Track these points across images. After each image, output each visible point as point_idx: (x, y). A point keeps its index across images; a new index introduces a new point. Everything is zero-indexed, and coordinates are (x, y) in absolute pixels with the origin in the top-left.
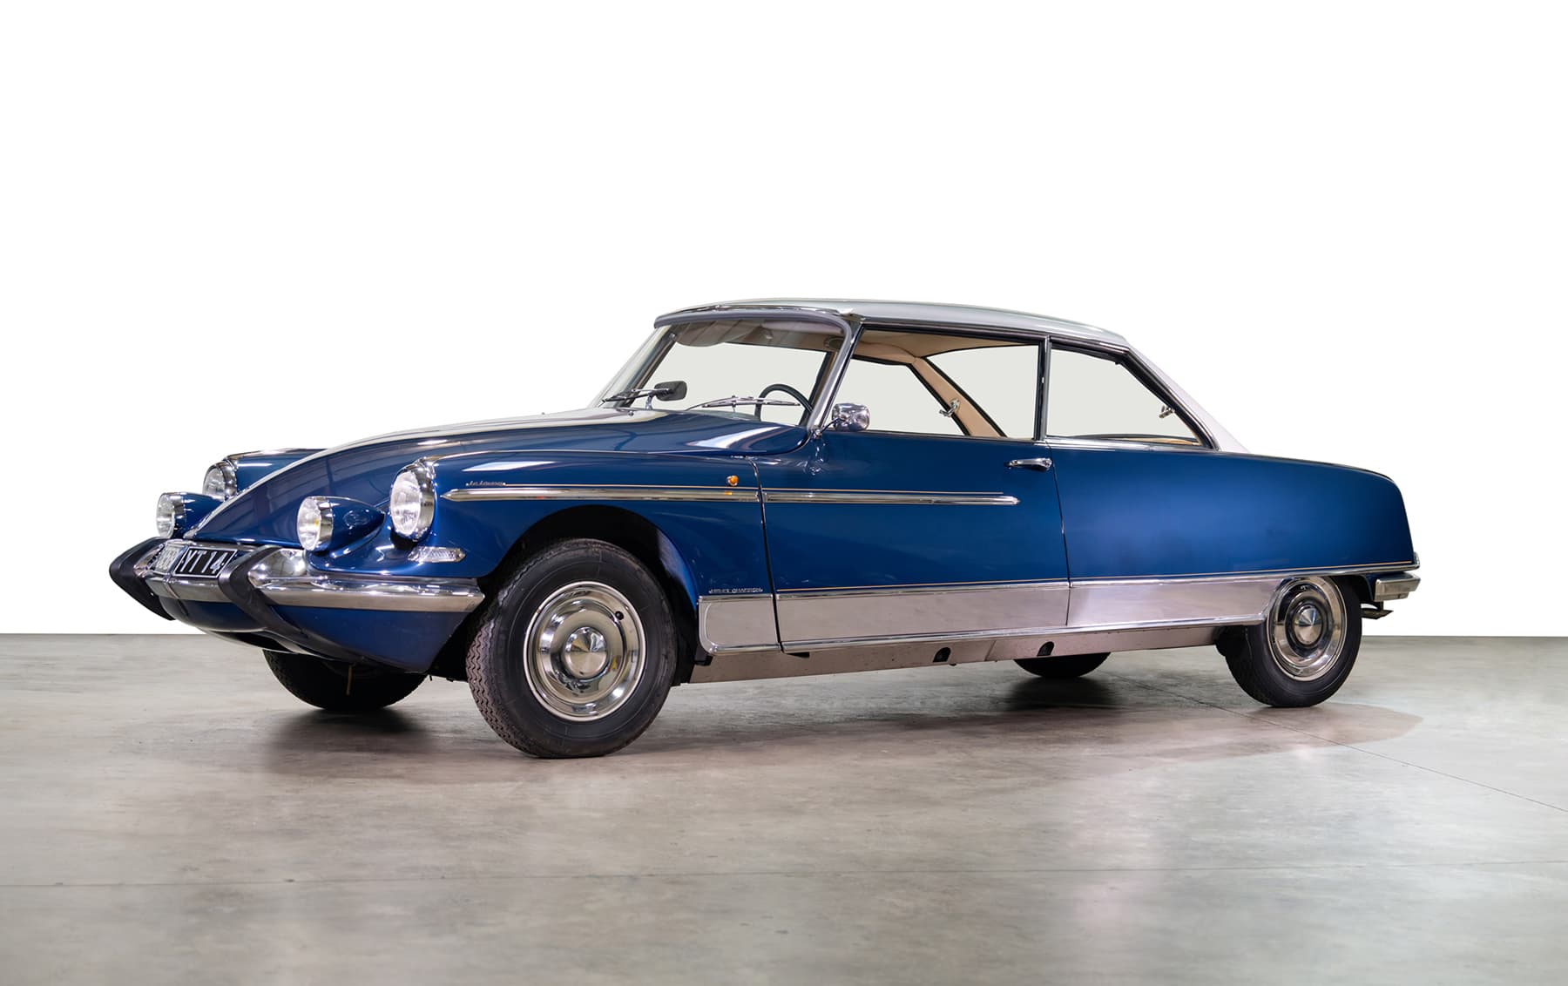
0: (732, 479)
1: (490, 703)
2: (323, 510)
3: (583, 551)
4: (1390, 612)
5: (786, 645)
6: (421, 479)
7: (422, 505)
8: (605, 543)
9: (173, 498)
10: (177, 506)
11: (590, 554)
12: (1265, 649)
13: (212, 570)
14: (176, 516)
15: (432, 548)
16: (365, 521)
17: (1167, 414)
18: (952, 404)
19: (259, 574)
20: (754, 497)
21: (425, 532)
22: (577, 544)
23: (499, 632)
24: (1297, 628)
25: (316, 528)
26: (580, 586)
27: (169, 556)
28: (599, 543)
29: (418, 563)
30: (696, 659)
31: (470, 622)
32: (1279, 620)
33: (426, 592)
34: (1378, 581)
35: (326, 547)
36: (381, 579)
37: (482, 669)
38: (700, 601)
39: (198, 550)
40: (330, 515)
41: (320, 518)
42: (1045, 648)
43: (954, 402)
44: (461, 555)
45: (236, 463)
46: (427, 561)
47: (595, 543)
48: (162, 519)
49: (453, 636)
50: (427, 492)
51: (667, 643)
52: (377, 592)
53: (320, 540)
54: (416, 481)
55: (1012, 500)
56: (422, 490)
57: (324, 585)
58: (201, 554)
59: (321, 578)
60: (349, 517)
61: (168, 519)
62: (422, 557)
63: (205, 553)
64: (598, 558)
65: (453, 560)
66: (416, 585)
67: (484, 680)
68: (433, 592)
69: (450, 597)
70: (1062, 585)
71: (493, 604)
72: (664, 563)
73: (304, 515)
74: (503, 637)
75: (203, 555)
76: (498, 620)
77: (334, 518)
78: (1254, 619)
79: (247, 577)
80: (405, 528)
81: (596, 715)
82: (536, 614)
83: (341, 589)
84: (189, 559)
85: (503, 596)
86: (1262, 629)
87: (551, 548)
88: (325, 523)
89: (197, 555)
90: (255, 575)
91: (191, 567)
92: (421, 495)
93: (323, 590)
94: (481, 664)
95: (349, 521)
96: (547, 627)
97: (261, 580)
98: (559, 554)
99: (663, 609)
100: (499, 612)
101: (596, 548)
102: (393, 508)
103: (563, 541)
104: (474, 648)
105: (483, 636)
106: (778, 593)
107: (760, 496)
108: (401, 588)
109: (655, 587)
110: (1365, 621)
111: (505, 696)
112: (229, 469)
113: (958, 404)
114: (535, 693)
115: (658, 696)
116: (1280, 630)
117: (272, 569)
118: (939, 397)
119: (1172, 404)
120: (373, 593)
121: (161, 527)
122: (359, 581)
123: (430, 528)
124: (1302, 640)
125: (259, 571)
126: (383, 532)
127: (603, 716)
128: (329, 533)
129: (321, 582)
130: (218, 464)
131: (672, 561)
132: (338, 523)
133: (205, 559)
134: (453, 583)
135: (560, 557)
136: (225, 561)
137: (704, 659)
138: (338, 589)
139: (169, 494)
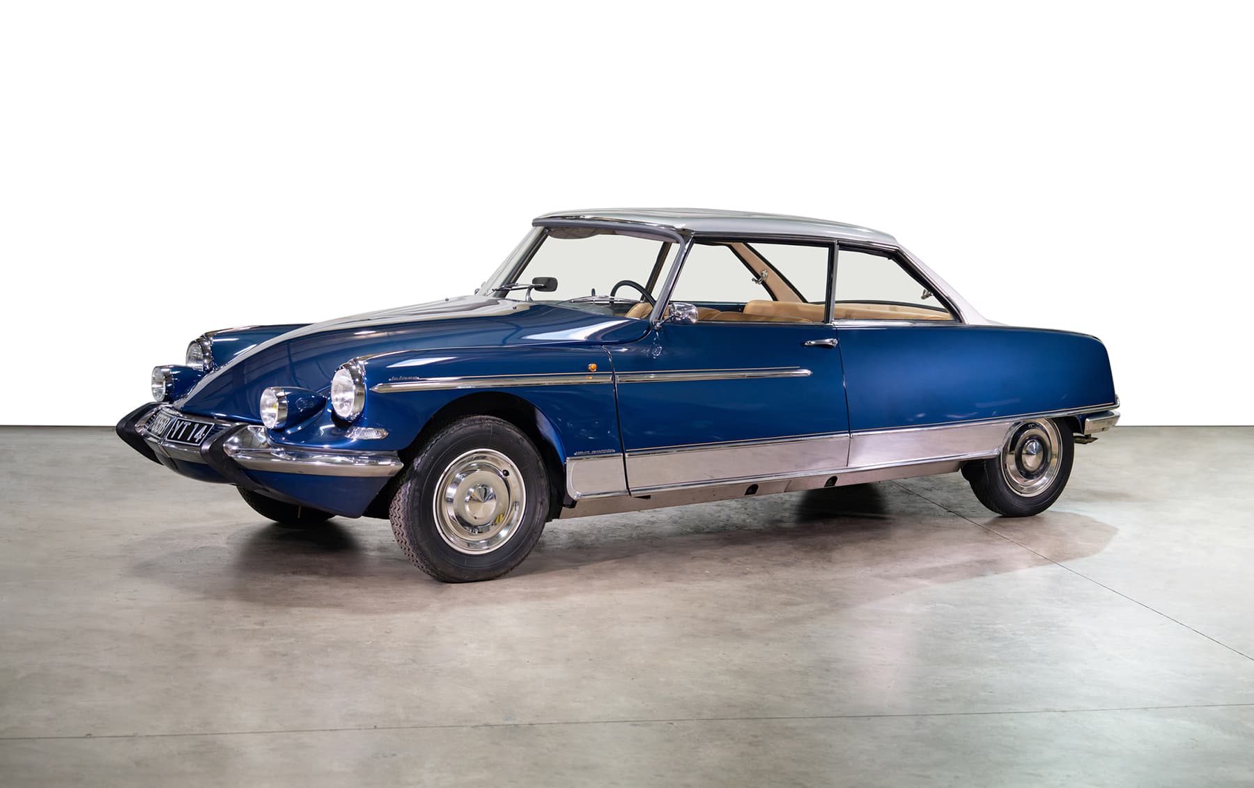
0: (592, 366)
1: (408, 543)
2: (280, 398)
3: (478, 426)
4: (1096, 439)
5: (633, 491)
6: (354, 375)
7: (355, 395)
8: (495, 418)
9: (163, 370)
10: (167, 376)
11: (484, 427)
12: (999, 476)
13: (196, 439)
14: (166, 384)
15: (363, 429)
16: (312, 405)
17: (927, 296)
18: (762, 274)
19: (232, 445)
20: (608, 380)
21: (358, 416)
22: (474, 420)
23: (415, 491)
24: (1023, 456)
25: (275, 411)
26: (476, 453)
27: (162, 422)
28: (490, 419)
29: (352, 439)
30: (564, 503)
31: (393, 483)
32: (1010, 451)
33: (359, 462)
34: (1087, 420)
35: (282, 425)
36: (323, 452)
37: (401, 518)
38: (567, 461)
39: (184, 421)
40: (285, 402)
41: (278, 404)
42: (830, 481)
43: (764, 272)
44: (386, 434)
45: (211, 339)
46: (360, 438)
47: (487, 419)
48: (155, 386)
49: (379, 493)
50: (359, 385)
51: (542, 493)
52: (320, 462)
53: (278, 421)
54: (350, 375)
55: (806, 372)
56: (355, 383)
57: (281, 456)
58: (187, 424)
59: (278, 450)
60: (299, 401)
61: (160, 386)
62: (355, 435)
63: (190, 424)
64: (489, 431)
65: (379, 438)
66: (351, 456)
67: (403, 526)
68: (363, 462)
69: (377, 467)
70: (844, 436)
71: (410, 468)
72: (540, 429)
73: (265, 402)
74: (417, 494)
75: (188, 426)
76: (414, 481)
77: (288, 403)
78: (991, 454)
79: (223, 447)
80: (342, 412)
81: (488, 549)
82: (442, 475)
83: (294, 459)
84: (178, 427)
85: (417, 462)
86: (997, 460)
87: (454, 424)
88: (281, 408)
89: (183, 426)
90: (229, 446)
91: (179, 434)
92: (354, 387)
93: (280, 459)
94: (401, 515)
95: (300, 406)
96: (452, 483)
97: (233, 450)
98: (460, 429)
99: (539, 467)
100: (414, 474)
101: (488, 422)
102: (334, 396)
103: (463, 418)
104: (396, 502)
105: (402, 493)
106: (627, 452)
107: (614, 379)
108: (339, 459)
109: (533, 451)
110: (1076, 445)
111: (418, 537)
112: (206, 344)
113: (766, 274)
114: (442, 535)
115: (536, 533)
116: (1011, 459)
117: (243, 442)
118: (753, 269)
119: (931, 289)
120: (318, 463)
121: (155, 392)
122: (308, 453)
123: (362, 413)
124: (1027, 466)
125: (232, 443)
126: (325, 414)
127: (493, 550)
128: (285, 415)
129: (278, 453)
130: (198, 340)
131: (546, 428)
132: (291, 407)
133: (190, 429)
134: (380, 455)
135: (461, 431)
136: (205, 432)
137: (570, 503)
138: (291, 460)
139: (161, 367)
